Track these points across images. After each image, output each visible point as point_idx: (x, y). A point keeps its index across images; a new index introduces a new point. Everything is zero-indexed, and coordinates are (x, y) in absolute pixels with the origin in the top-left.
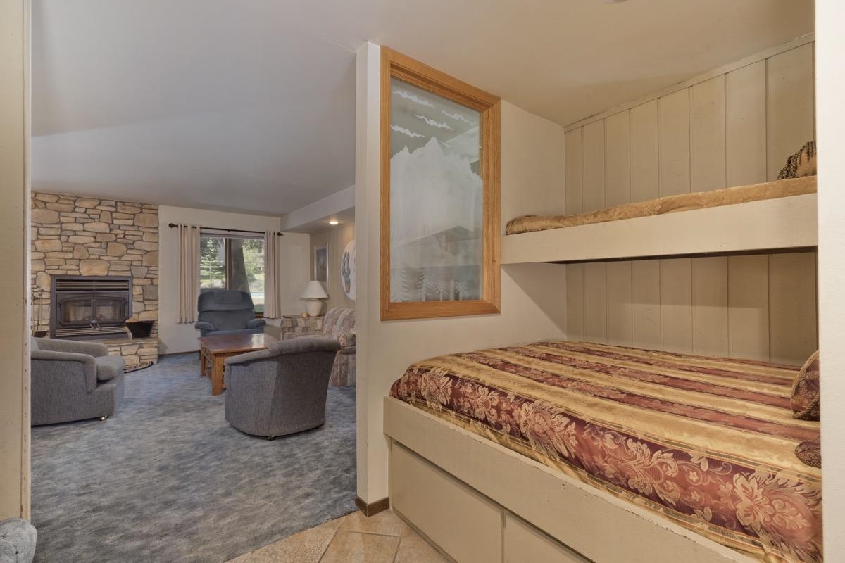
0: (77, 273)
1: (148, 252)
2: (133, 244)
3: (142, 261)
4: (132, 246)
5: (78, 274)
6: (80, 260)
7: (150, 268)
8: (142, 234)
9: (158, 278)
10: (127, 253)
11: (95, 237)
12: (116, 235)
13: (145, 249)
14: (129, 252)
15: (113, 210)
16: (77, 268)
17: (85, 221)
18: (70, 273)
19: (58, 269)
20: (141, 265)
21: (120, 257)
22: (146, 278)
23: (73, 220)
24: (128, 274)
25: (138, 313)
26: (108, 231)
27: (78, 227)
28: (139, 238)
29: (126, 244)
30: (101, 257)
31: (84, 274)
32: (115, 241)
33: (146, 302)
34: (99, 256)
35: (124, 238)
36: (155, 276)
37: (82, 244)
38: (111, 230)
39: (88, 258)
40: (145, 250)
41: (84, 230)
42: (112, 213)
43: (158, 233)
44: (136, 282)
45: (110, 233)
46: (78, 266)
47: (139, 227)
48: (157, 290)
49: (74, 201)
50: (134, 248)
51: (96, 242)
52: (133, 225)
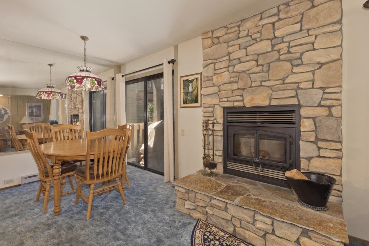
0: (240, 104)
1: (323, 64)
2: (300, 58)
3: (313, 82)
4: (299, 62)
5: (242, 105)
6: (244, 89)
7: (327, 91)
8: (312, 39)
9: (341, 105)
10: (293, 73)
11: (257, 61)
12: (279, 51)
13: (318, 61)
14: (296, 70)
15: (275, 19)
16: (239, 98)
17: (247, 44)
18: (236, 104)
19: (228, 101)
20: (313, 88)
21: (283, 79)
22: (320, 105)
23: (237, 47)
24: (294, 101)
25: (309, 159)
26: (270, 49)
27: (242, 53)
28: (309, 47)
29: (290, 61)
30: (263, 84)
31: (248, 105)
32: (279, 60)
33: (320, 144)
34: (261, 81)
35: (289, 52)
36: (335, 103)
37: (245, 72)
38: (273, 46)
39: (251, 87)
40: (319, 63)
41: (247, 55)
42: (273, 24)
43: (341, 30)
44: (304, 112)
45: (272, 50)
46: (242, 96)
47: (308, 30)
48: (339, 125)
49: (239, 27)
50: (302, 64)
51: (258, 65)
52: (301, 30)
